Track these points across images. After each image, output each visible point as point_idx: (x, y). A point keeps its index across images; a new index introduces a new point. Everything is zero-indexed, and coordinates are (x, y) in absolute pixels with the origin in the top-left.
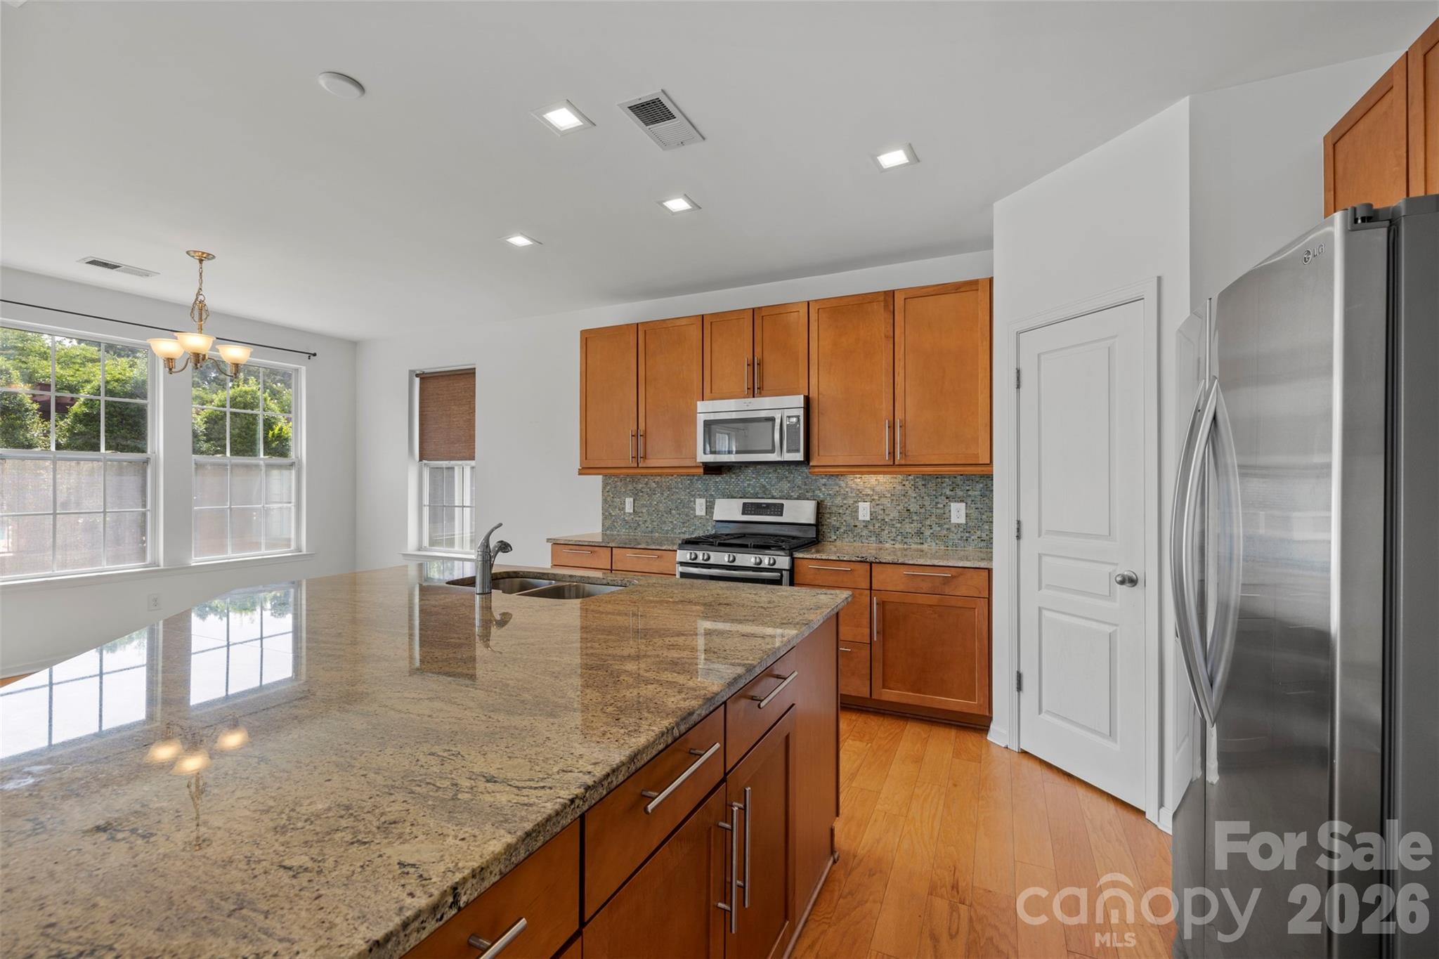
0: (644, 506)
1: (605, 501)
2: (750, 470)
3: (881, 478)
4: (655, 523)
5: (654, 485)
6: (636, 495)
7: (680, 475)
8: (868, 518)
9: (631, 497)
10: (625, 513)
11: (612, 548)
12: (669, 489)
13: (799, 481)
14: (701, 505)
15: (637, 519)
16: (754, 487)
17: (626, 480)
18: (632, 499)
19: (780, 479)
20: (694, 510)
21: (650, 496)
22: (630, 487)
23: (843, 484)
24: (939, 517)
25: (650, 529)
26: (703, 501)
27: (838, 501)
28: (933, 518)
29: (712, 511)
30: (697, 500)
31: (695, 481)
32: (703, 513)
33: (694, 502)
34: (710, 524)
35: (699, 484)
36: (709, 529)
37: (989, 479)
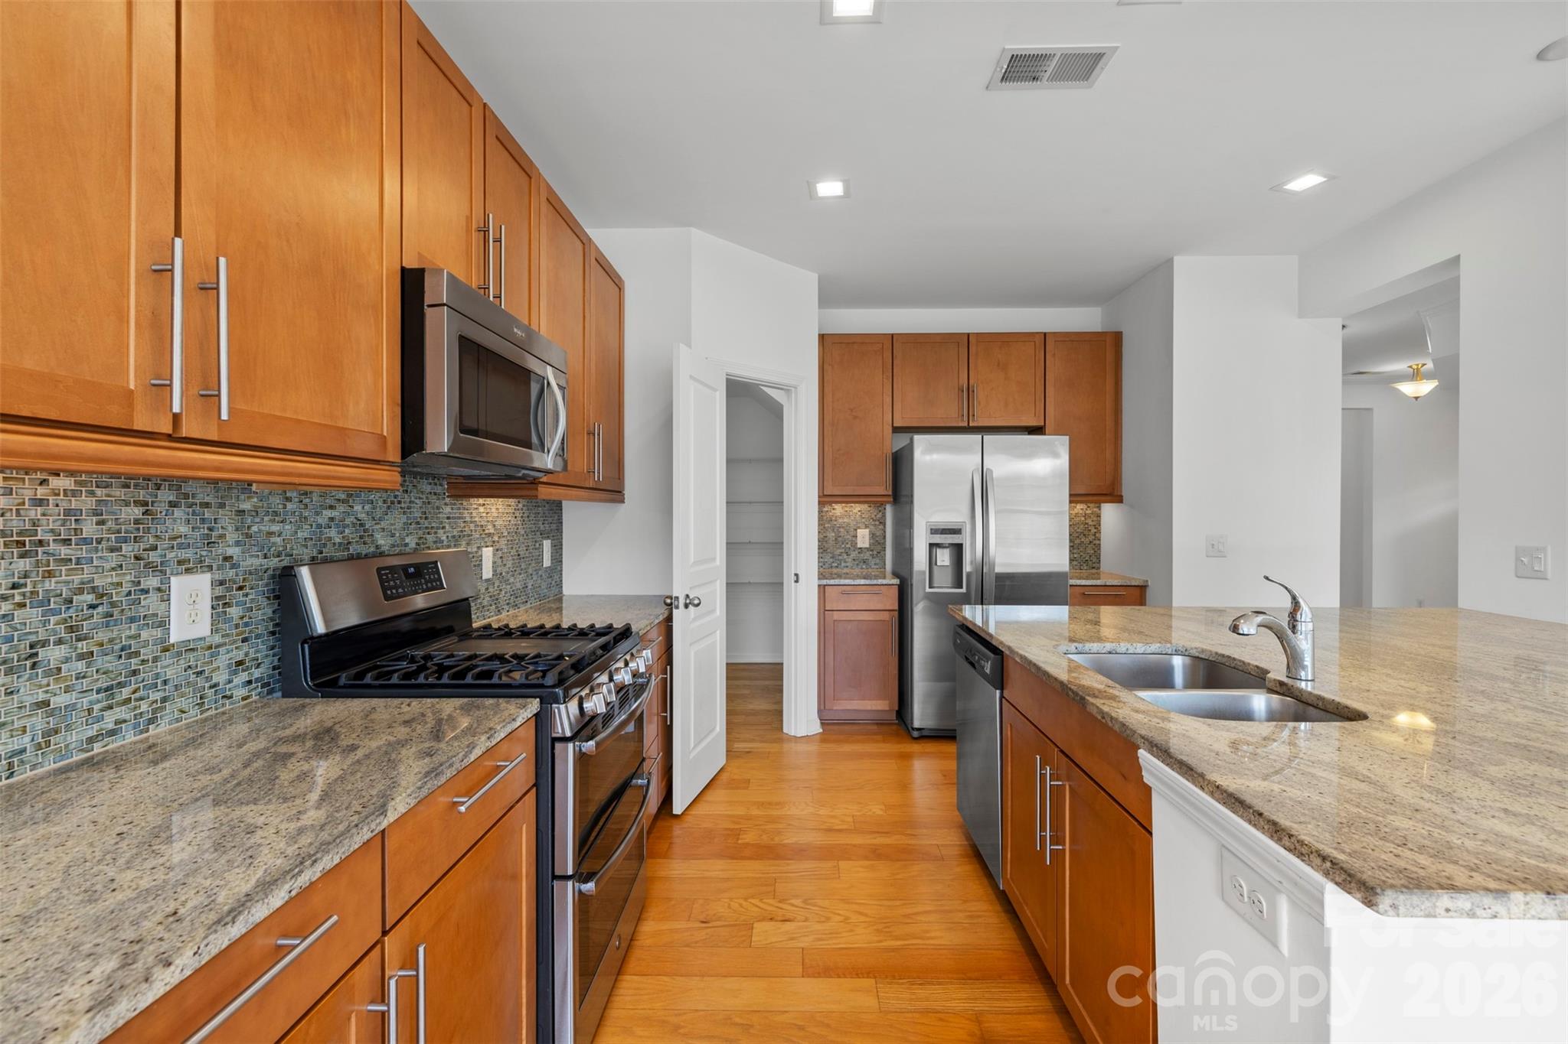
8: (490, 575)
16: (341, 527)
20: (163, 624)
24: (537, 560)
28: (534, 563)
29: (234, 612)
30: (179, 584)
31: (161, 508)
32: (202, 628)
33: (164, 593)
34: (223, 660)
35: (179, 524)
36: (220, 677)
37: (559, 505)
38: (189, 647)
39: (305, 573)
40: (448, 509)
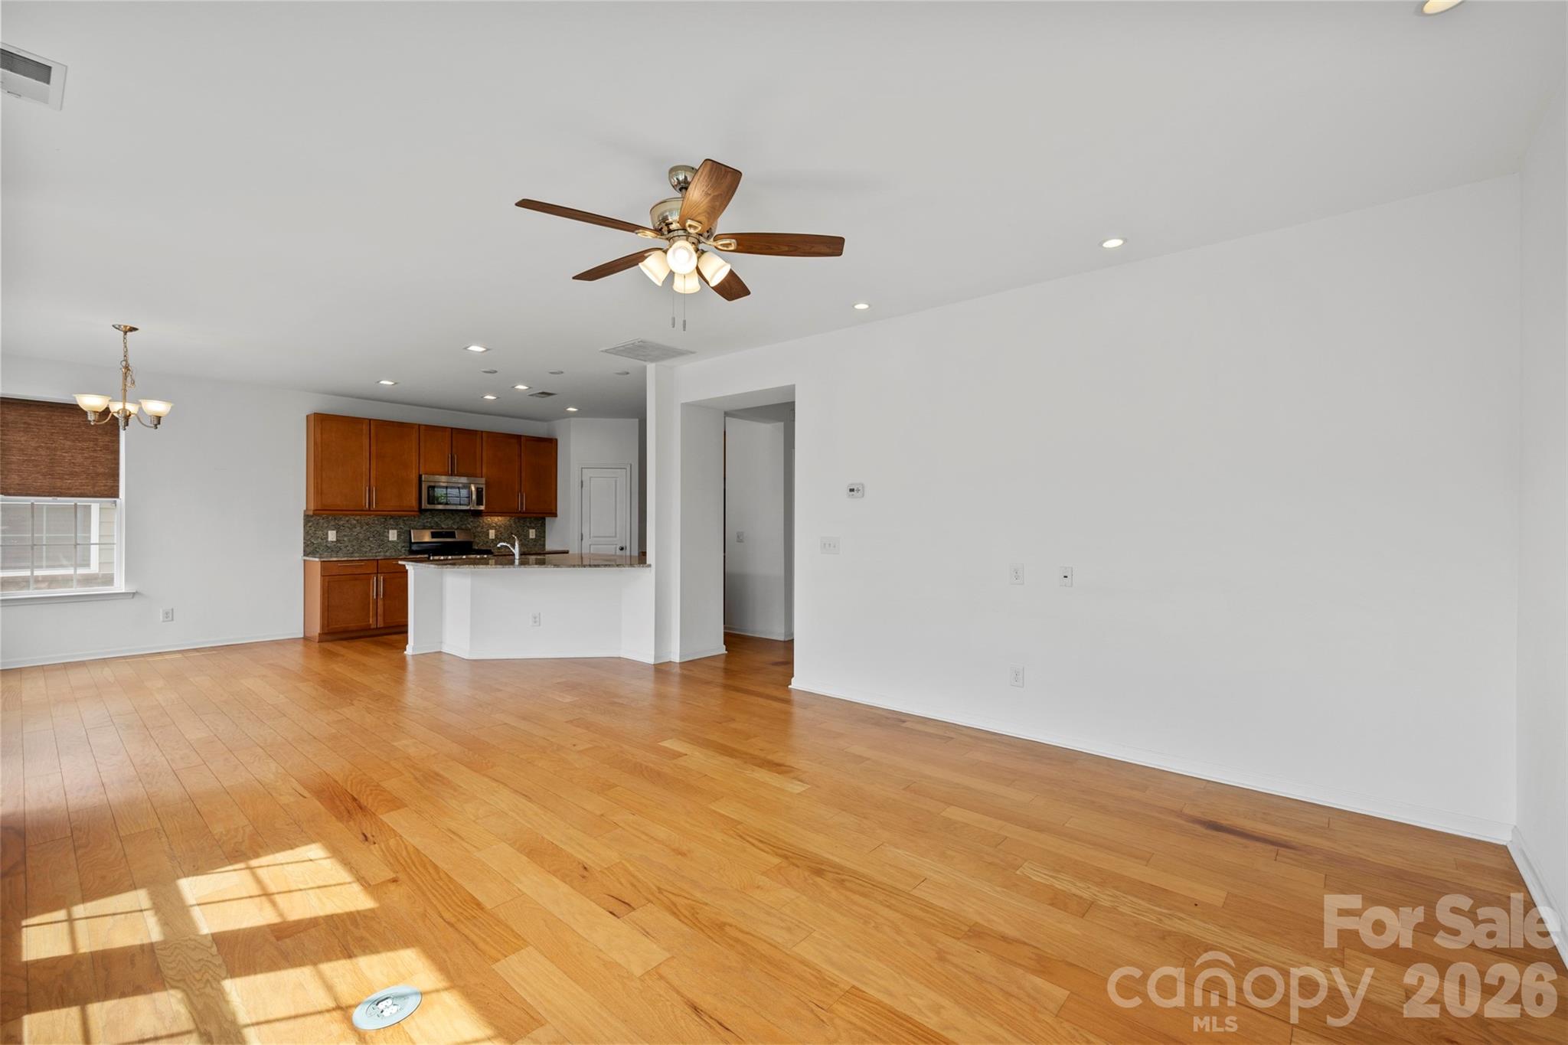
0: (345, 536)
1: (306, 533)
2: (428, 514)
3: (500, 518)
4: (356, 547)
5: (355, 522)
6: (338, 529)
7: (376, 515)
8: (494, 538)
9: (333, 530)
10: (327, 541)
11: (378, 560)
12: (368, 524)
13: (458, 519)
14: (393, 534)
15: (339, 545)
16: (430, 523)
17: (328, 518)
18: (335, 532)
19: (446, 519)
20: (388, 537)
21: (351, 529)
22: (332, 523)
23: (481, 521)
24: (525, 536)
25: (351, 551)
26: (395, 531)
27: (479, 529)
28: (522, 536)
29: (402, 537)
30: (390, 531)
31: (388, 519)
32: (395, 539)
33: (388, 532)
34: (400, 545)
35: (391, 521)
36: (399, 548)
37: (544, 519)
38: (393, 542)
39: (412, 531)
40: (472, 519)
